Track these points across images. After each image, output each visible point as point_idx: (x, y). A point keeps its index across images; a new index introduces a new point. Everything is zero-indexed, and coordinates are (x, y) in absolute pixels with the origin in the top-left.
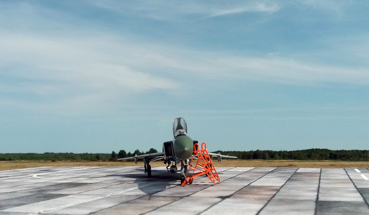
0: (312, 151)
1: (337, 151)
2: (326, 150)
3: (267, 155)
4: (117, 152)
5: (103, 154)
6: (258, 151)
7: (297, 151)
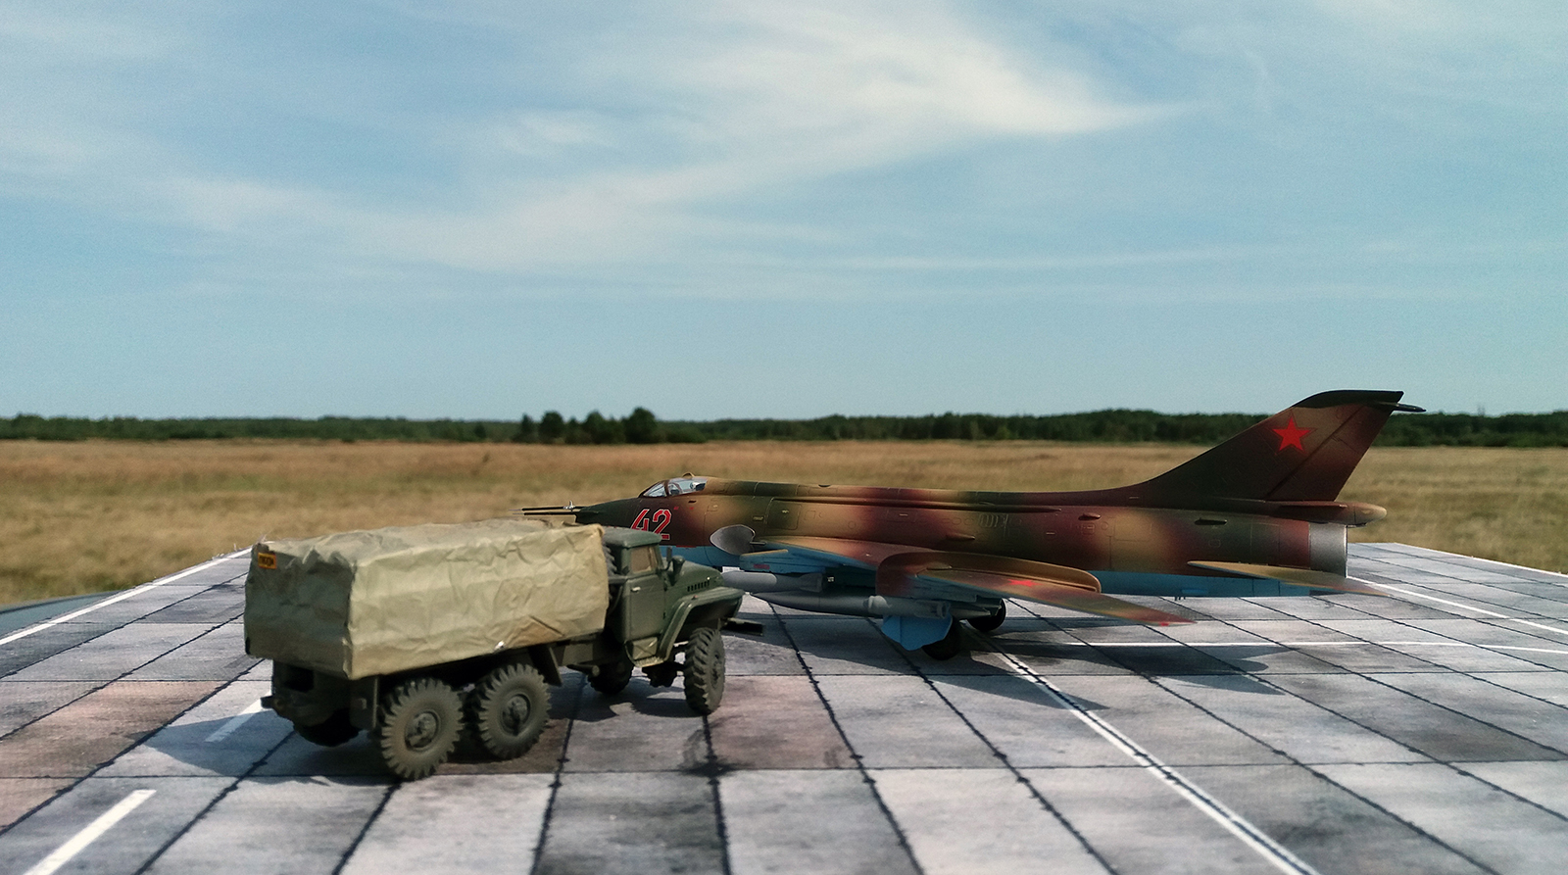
0: (1108, 415)
1: (1181, 418)
2: (1149, 415)
3: (975, 428)
4: (537, 417)
5: (497, 424)
6: (948, 415)
7: (1064, 417)
